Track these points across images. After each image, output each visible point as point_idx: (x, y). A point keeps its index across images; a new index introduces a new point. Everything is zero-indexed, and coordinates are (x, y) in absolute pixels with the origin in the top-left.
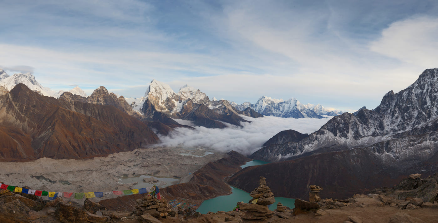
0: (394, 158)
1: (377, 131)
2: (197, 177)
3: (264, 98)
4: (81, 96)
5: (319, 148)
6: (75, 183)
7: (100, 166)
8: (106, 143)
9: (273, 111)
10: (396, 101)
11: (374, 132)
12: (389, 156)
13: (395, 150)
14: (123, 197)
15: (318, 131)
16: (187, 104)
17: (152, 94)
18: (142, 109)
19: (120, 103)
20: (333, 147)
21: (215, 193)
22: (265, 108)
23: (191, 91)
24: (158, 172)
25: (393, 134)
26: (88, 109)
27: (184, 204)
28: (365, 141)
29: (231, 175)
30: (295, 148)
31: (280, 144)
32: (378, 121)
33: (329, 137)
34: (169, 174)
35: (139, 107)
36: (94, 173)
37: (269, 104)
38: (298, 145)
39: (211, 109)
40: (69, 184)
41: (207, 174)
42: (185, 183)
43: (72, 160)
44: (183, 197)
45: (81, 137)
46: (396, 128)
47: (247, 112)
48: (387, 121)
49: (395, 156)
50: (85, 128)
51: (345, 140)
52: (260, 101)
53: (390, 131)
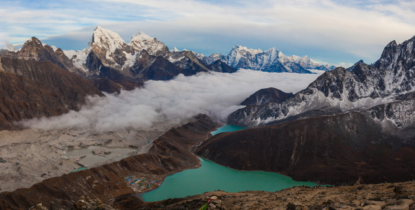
0: (396, 125)
1: (377, 91)
2: (158, 146)
3: (238, 47)
4: (9, 51)
5: (306, 110)
6: (11, 160)
7: (39, 137)
8: (44, 108)
9: (250, 64)
10: (399, 54)
11: (374, 92)
12: (390, 122)
13: (397, 115)
14: (69, 174)
15: (305, 90)
16: (141, 57)
17: (96, 45)
18: (86, 64)
19: (58, 57)
20: (323, 109)
21: (180, 166)
22: (240, 61)
23: (145, 40)
24: (110, 141)
25: (396, 96)
26: (18, 66)
27: (143, 181)
28: (362, 103)
29: (199, 143)
30: (277, 110)
31: (259, 105)
32: (378, 78)
33: (318, 97)
34: (123, 143)
35: (82, 61)
36: (33, 146)
37: (245, 56)
38: (281, 107)
39: (172, 62)
40: (3, 161)
41: (170, 143)
42: (144, 154)
43: (5, 131)
44: (142, 172)
45: (13, 101)
46: (399, 88)
47: (218, 66)
48: (388, 79)
49: (397, 123)
50: (17, 90)
51: (338, 102)
52: (233, 52)
53: (392, 92)
